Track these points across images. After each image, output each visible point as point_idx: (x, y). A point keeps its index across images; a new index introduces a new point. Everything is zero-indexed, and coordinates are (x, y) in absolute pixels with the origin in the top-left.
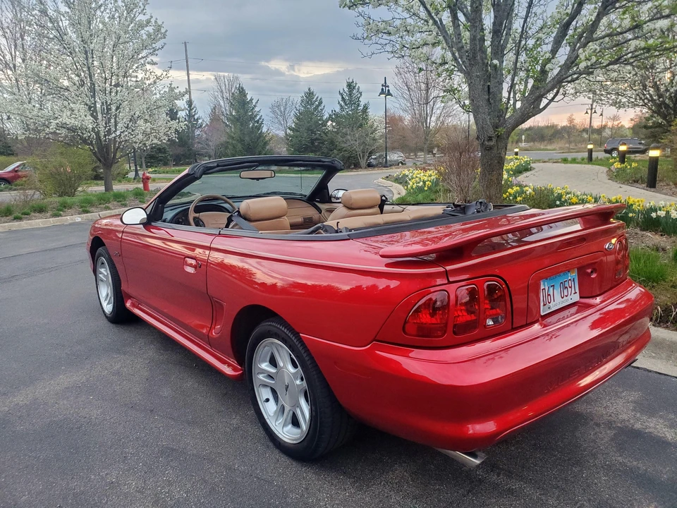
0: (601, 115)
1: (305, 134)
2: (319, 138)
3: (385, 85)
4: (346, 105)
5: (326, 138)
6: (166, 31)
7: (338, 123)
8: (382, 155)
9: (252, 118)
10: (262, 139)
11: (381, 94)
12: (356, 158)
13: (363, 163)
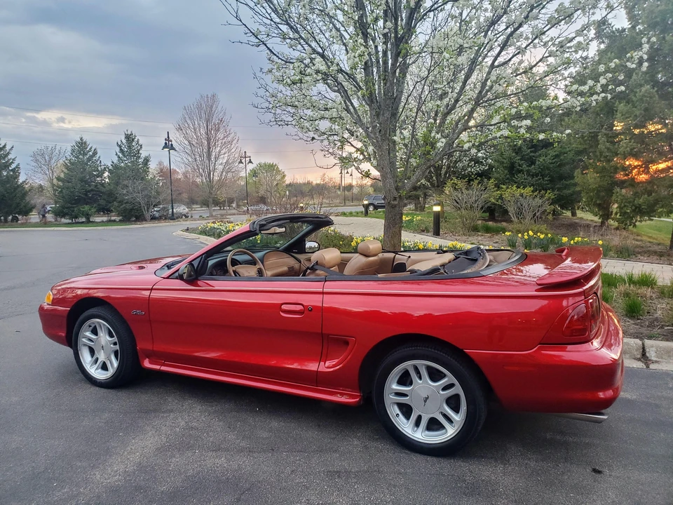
0: (351, 175)
1: (78, 185)
2: (94, 189)
3: (168, 139)
4: (125, 156)
5: (101, 189)
8: (168, 207)
9: (6, 166)
10: (19, 189)
11: (164, 148)
13: (148, 216)
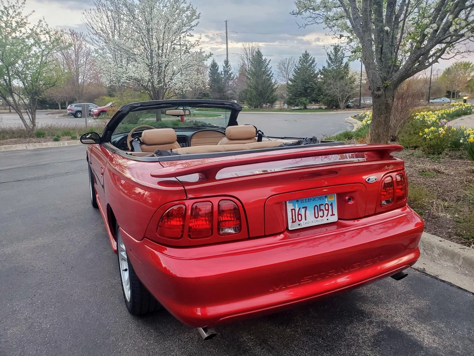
1: (300, 84)
2: (311, 86)
4: (332, 62)
5: (315, 86)
6: (200, 13)
7: (325, 76)
8: (358, 100)
9: (264, 72)
10: (270, 87)
12: (336, 101)
13: (342, 105)
